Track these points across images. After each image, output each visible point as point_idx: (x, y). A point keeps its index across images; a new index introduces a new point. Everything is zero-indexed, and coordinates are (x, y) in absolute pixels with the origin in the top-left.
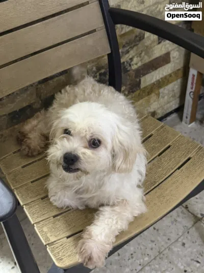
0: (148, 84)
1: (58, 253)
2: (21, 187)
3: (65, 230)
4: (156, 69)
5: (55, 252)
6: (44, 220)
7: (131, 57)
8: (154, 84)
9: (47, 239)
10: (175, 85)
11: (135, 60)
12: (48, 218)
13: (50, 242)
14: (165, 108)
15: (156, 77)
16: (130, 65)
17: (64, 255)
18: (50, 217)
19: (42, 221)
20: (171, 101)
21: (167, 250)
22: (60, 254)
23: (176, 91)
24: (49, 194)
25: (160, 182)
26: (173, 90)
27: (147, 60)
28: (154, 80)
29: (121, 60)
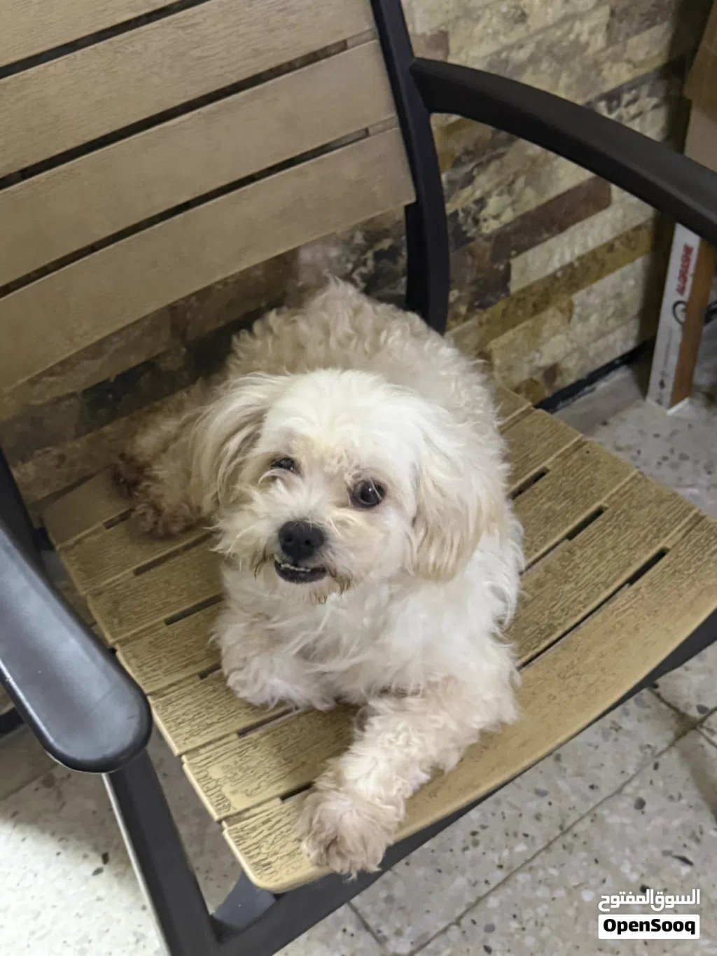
0: (534, 278)
1: (258, 845)
2: (136, 637)
3: (276, 774)
4: (562, 228)
5: (249, 842)
6: (210, 743)
7: (478, 194)
8: (553, 277)
9: (222, 801)
10: (624, 278)
11: (493, 204)
12: (220, 739)
13: (232, 811)
14: (591, 353)
15: (562, 255)
16: (476, 222)
17: (276, 853)
18: (227, 735)
19: (204, 746)
20: (612, 331)
21: (587, 820)
22: (263, 850)
23: (626, 298)
24: (224, 662)
25: (567, 627)
26: (618, 296)
27: (531, 200)
28: (556, 264)
29: (448, 206)
